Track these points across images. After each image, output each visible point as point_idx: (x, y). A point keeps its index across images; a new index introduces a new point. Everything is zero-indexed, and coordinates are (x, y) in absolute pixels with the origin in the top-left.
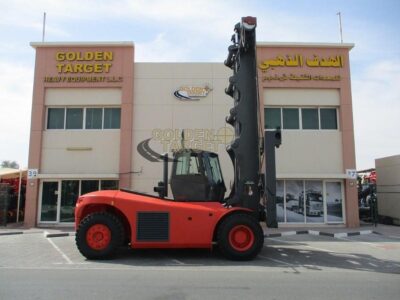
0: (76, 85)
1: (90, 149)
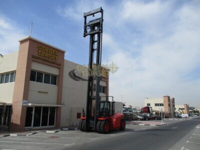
0: (43, 62)
1: (47, 93)
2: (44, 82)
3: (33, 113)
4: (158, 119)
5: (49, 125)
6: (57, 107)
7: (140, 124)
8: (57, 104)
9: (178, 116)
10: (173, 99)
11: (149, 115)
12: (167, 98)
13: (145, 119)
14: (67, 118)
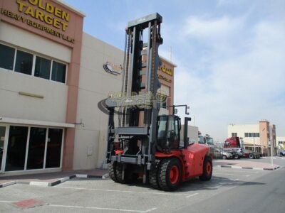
1: (42, 97)
2: (36, 75)
3: (6, 139)
4: (254, 158)
5: (46, 167)
6: (66, 129)
7: (233, 167)
8: (66, 122)
9: (281, 154)
10: (274, 126)
11: (240, 150)
12: (265, 124)
13: (234, 156)
14: (90, 153)
